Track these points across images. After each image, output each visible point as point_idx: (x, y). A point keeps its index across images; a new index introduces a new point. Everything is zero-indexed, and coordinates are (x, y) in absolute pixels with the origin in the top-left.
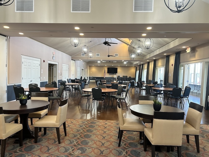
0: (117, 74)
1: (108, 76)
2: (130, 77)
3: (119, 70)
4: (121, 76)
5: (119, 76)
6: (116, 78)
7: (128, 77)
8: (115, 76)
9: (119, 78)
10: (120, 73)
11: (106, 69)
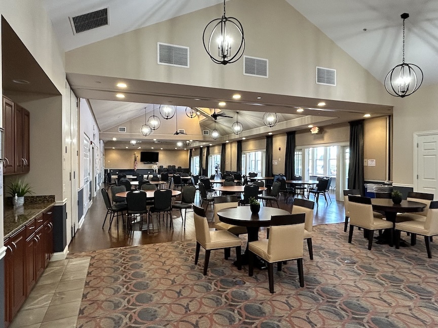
0: (157, 163)
1: (141, 166)
2: (180, 168)
3: (161, 156)
4: (165, 167)
5: (161, 167)
6: (157, 170)
7: (177, 168)
8: (155, 167)
9: (161, 170)
10: (164, 161)
11: (138, 156)
